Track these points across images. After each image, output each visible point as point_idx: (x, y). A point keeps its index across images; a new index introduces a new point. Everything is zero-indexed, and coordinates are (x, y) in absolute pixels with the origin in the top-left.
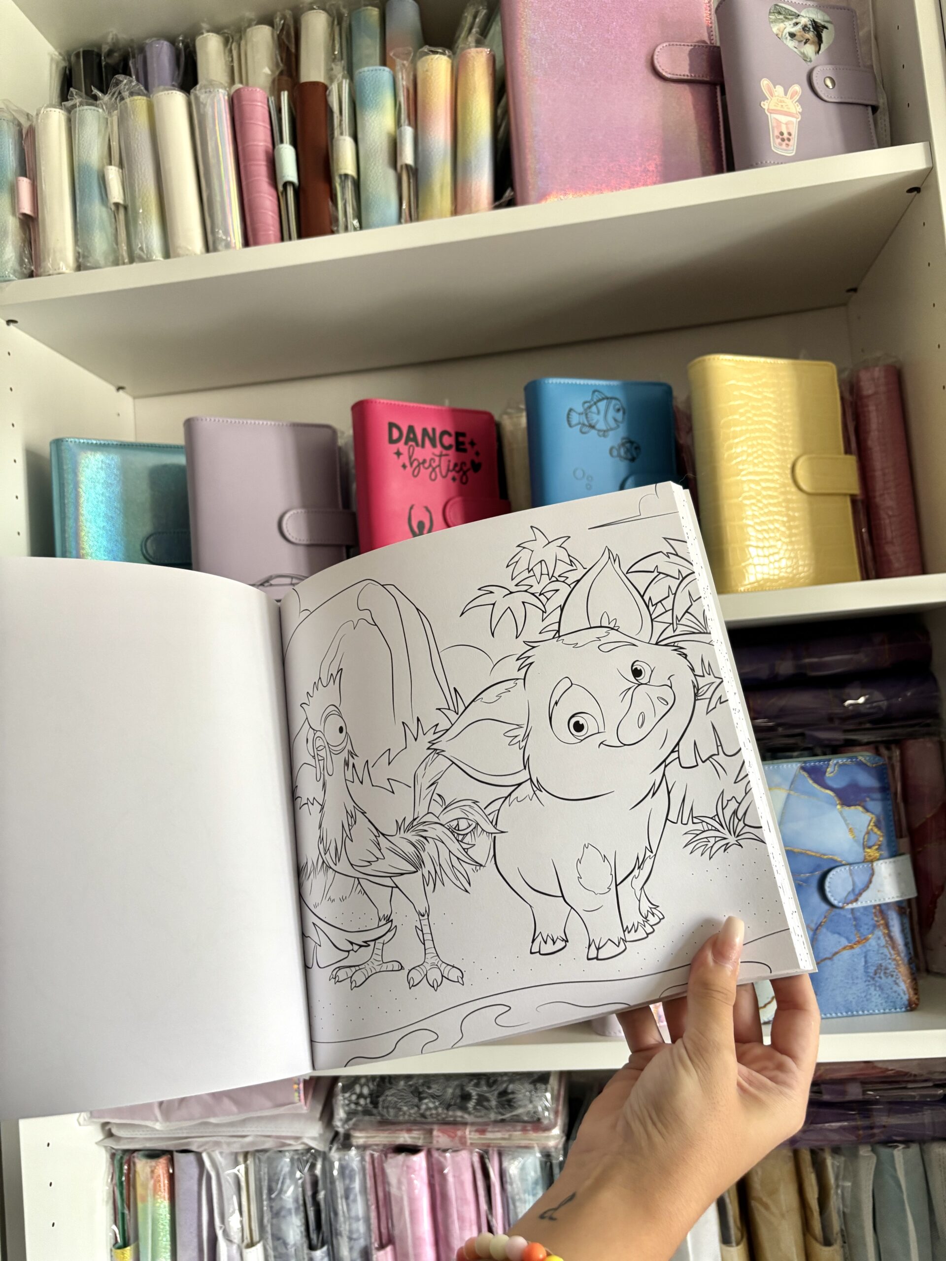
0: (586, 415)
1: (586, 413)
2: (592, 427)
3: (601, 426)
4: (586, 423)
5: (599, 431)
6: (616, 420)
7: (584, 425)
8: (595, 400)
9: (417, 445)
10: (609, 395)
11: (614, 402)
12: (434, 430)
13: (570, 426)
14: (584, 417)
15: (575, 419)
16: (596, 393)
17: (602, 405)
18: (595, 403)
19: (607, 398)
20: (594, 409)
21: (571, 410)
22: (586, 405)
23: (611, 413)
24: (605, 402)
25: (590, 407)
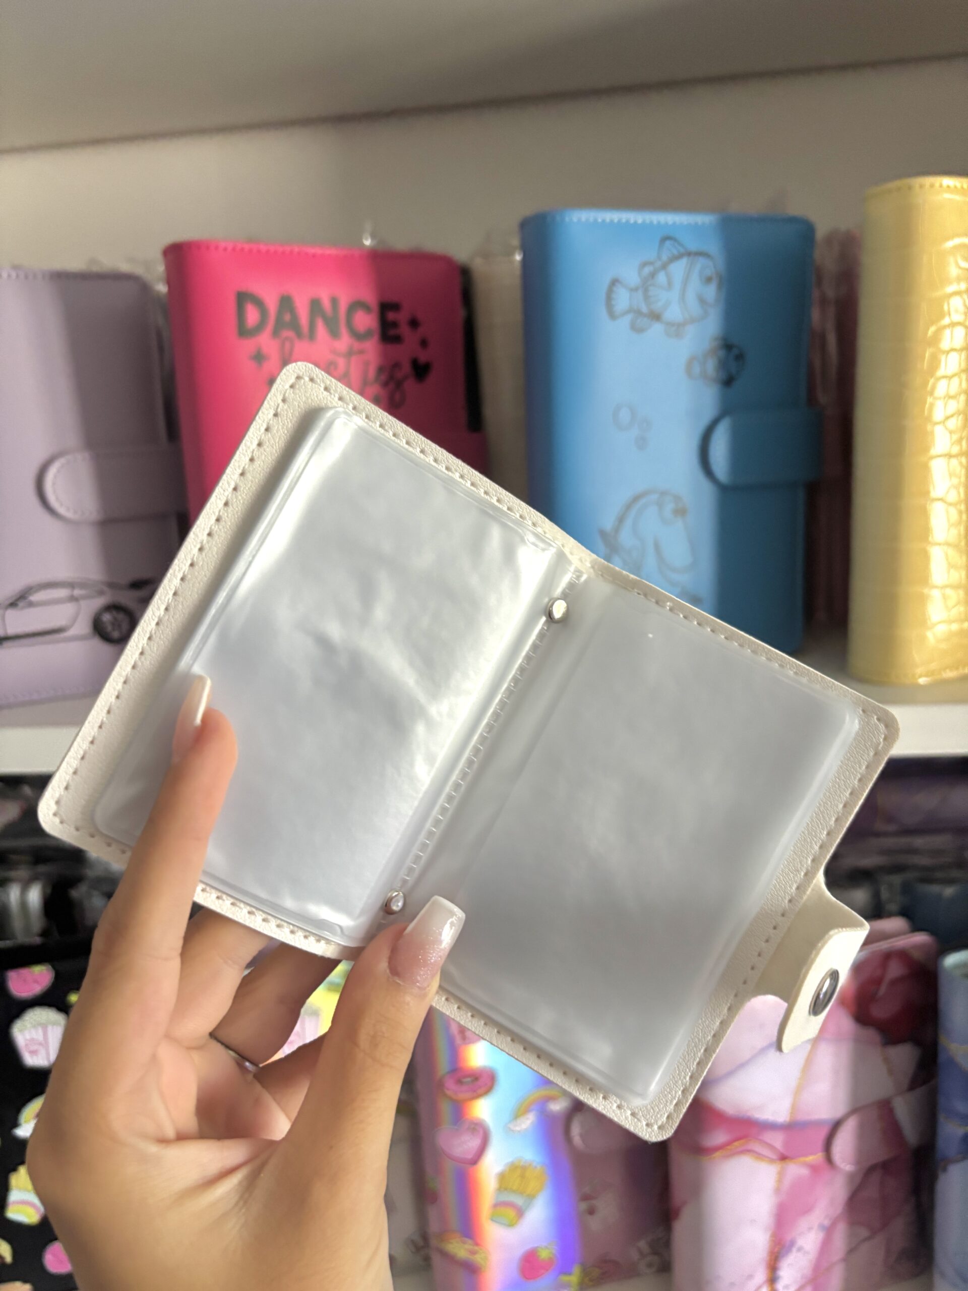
0: (646, 291)
1: (646, 286)
2: (656, 317)
3: (674, 313)
4: (645, 309)
5: (669, 324)
6: (702, 301)
7: (639, 313)
8: (665, 258)
9: (299, 335)
10: (693, 246)
11: (701, 262)
12: (334, 301)
13: (612, 315)
14: (640, 294)
15: (622, 300)
16: (668, 243)
17: (679, 269)
18: (664, 267)
19: (689, 254)
20: (661, 278)
21: (615, 282)
22: (647, 270)
23: (695, 282)
24: (684, 261)
25: (653, 275)
